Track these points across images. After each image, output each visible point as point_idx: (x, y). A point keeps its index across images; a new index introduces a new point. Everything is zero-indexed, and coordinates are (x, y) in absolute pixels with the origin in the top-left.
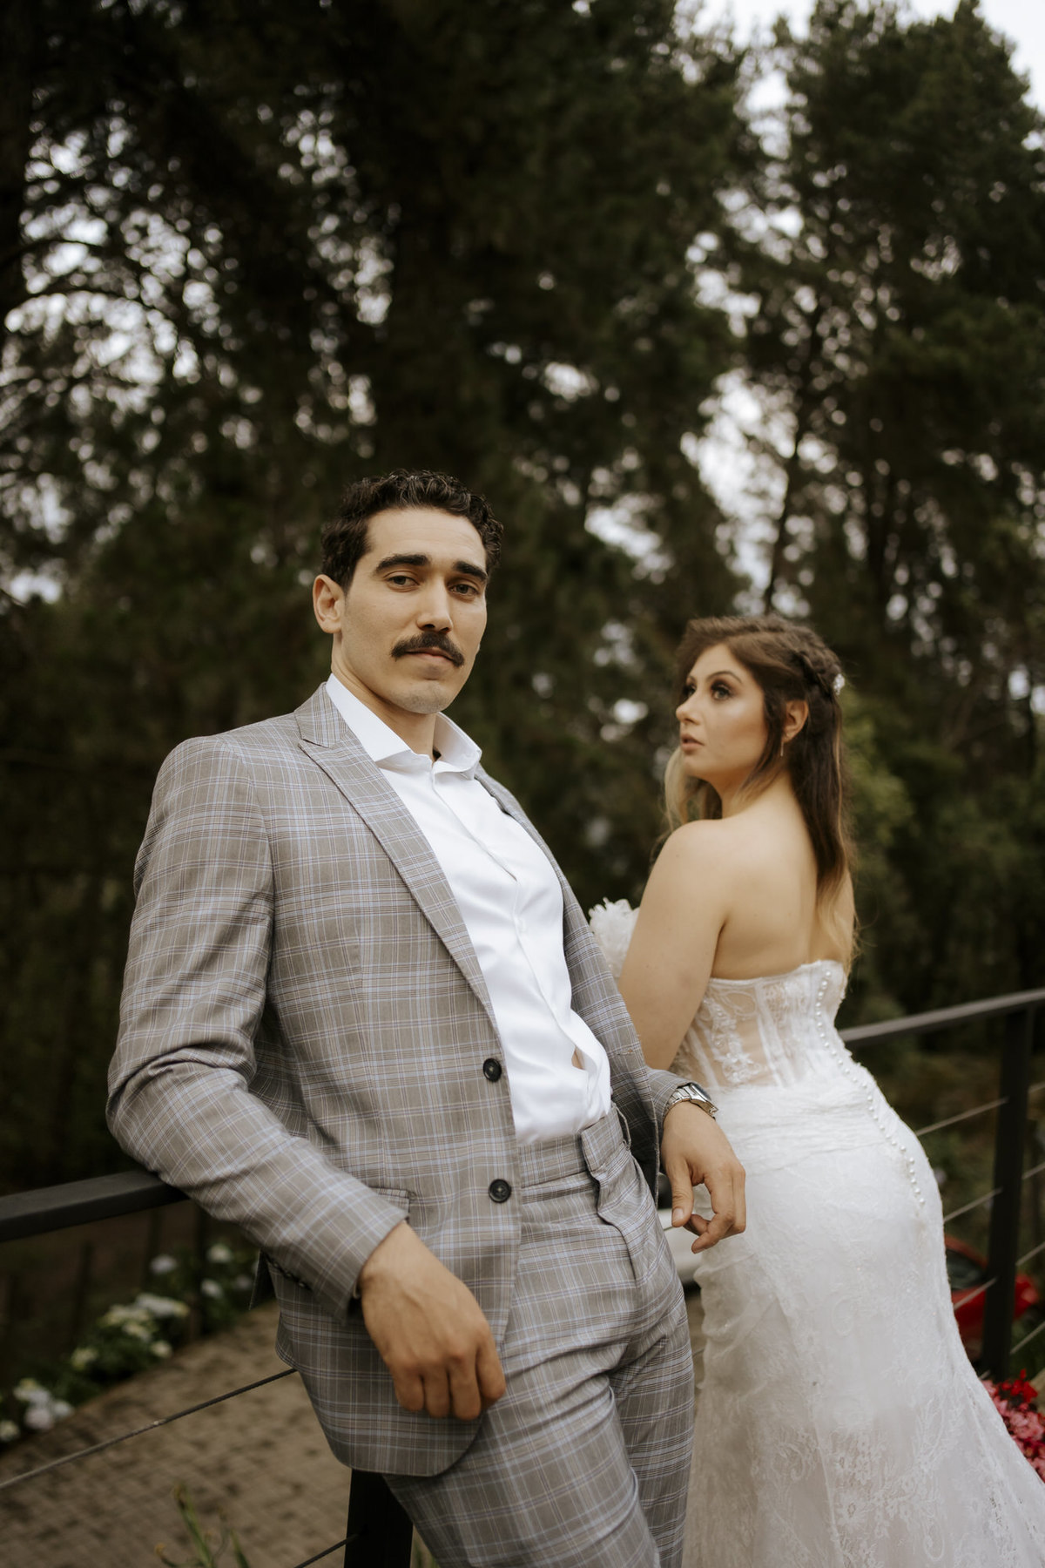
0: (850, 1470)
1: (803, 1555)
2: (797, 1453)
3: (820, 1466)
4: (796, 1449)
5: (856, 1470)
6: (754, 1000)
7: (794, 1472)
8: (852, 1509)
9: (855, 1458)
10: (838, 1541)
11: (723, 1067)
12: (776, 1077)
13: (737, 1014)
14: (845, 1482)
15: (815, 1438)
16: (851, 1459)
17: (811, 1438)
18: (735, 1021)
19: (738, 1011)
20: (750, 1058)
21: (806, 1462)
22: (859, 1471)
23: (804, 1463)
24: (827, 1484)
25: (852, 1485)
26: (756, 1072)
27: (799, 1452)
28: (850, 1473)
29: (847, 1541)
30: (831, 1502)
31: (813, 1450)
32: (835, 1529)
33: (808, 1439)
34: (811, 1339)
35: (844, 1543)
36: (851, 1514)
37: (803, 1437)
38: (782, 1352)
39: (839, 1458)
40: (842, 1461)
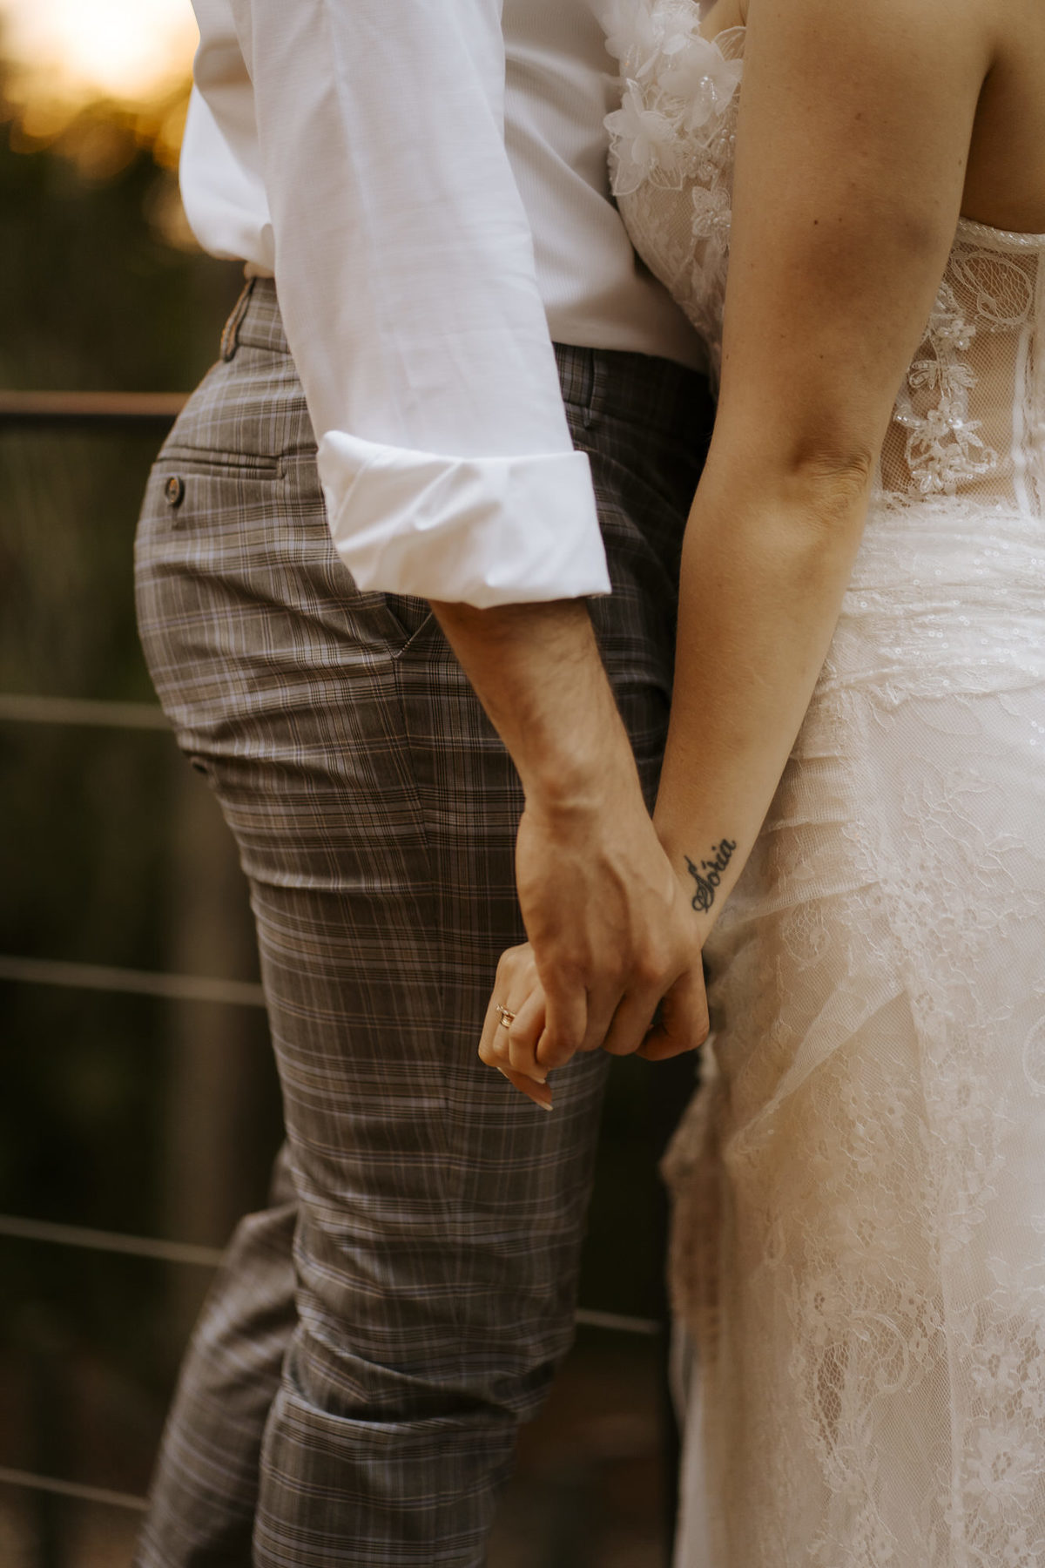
0: (1011, 1383)
1: (883, 1546)
2: (892, 1335)
3: (941, 1365)
4: (892, 1326)
5: (1025, 1386)
6: (1029, 286)
7: (882, 1373)
8: (1002, 1464)
9: (1028, 1360)
10: (961, 1526)
11: (911, 442)
12: (1022, 494)
13: (982, 312)
14: (995, 1409)
15: (939, 1307)
16: (1017, 1361)
17: (930, 1307)
18: (972, 331)
19: (986, 306)
20: (977, 432)
21: (912, 1356)
22: (1033, 1389)
23: (906, 1356)
24: (952, 1405)
25: (1011, 1414)
26: (982, 469)
27: (897, 1332)
28: (1008, 1389)
29: (982, 1526)
30: (957, 1443)
31: (930, 1333)
32: (957, 1500)
33: (922, 1310)
34: (965, 1090)
35: (972, 1529)
36: (997, 1475)
37: (911, 1302)
38: (891, 1111)
39: (987, 1356)
40: (993, 1365)
